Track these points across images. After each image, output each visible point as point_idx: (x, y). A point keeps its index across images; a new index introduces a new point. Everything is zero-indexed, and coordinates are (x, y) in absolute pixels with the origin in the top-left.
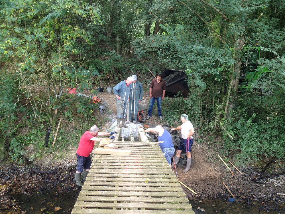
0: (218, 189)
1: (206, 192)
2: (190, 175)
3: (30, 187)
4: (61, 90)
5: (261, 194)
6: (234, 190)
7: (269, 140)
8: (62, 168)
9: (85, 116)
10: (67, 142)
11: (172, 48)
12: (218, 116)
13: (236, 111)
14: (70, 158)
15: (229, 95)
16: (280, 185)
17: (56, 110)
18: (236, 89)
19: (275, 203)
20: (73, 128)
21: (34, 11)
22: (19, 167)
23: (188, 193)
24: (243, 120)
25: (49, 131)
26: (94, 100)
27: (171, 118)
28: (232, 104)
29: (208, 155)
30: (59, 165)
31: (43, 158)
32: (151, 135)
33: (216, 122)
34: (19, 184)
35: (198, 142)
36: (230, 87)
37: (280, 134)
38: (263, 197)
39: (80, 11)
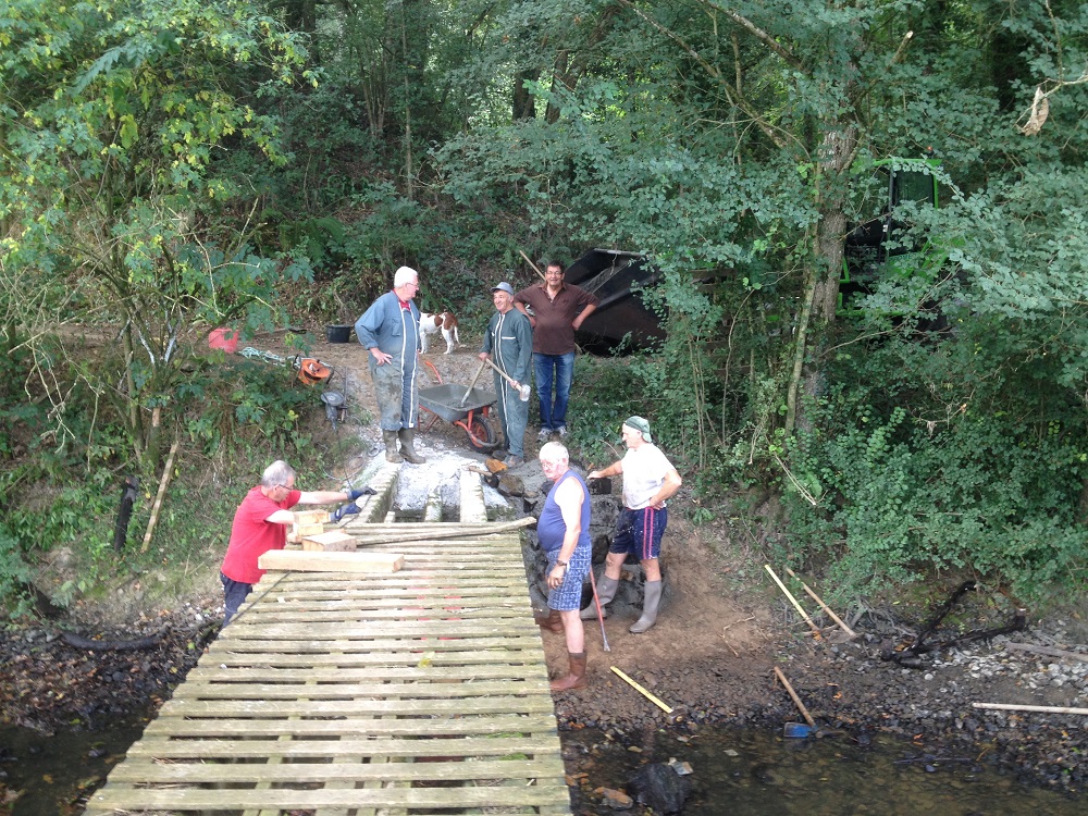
0: (753, 693)
1: (707, 705)
2: (657, 643)
3: (49, 703)
4: (171, 335)
5: (913, 707)
6: (813, 695)
7: (950, 508)
8: (176, 629)
9: (269, 432)
10: (199, 532)
11: (581, 171)
12: (764, 420)
13: (830, 400)
14: (207, 593)
15: (803, 341)
16: (990, 674)
17: (156, 413)
18: (828, 316)
19: (962, 740)
20: (221, 479)
21: (52, 40)
22: (15, 627)
23: (640, 707)
24: (856, 435)
25: (130, 493)
26: (305, 372)
27: (595, 432)
28: (814, 377)
29: (727, 569)
30: (164, 620)
31: (109, 594)
32: (512, 498)
33: (753, 445)
34: (9, 692)
35: (695, 519)
36: (806, 313)
37: (991, 481)
38: (919, 719)
39: (226, 37)
